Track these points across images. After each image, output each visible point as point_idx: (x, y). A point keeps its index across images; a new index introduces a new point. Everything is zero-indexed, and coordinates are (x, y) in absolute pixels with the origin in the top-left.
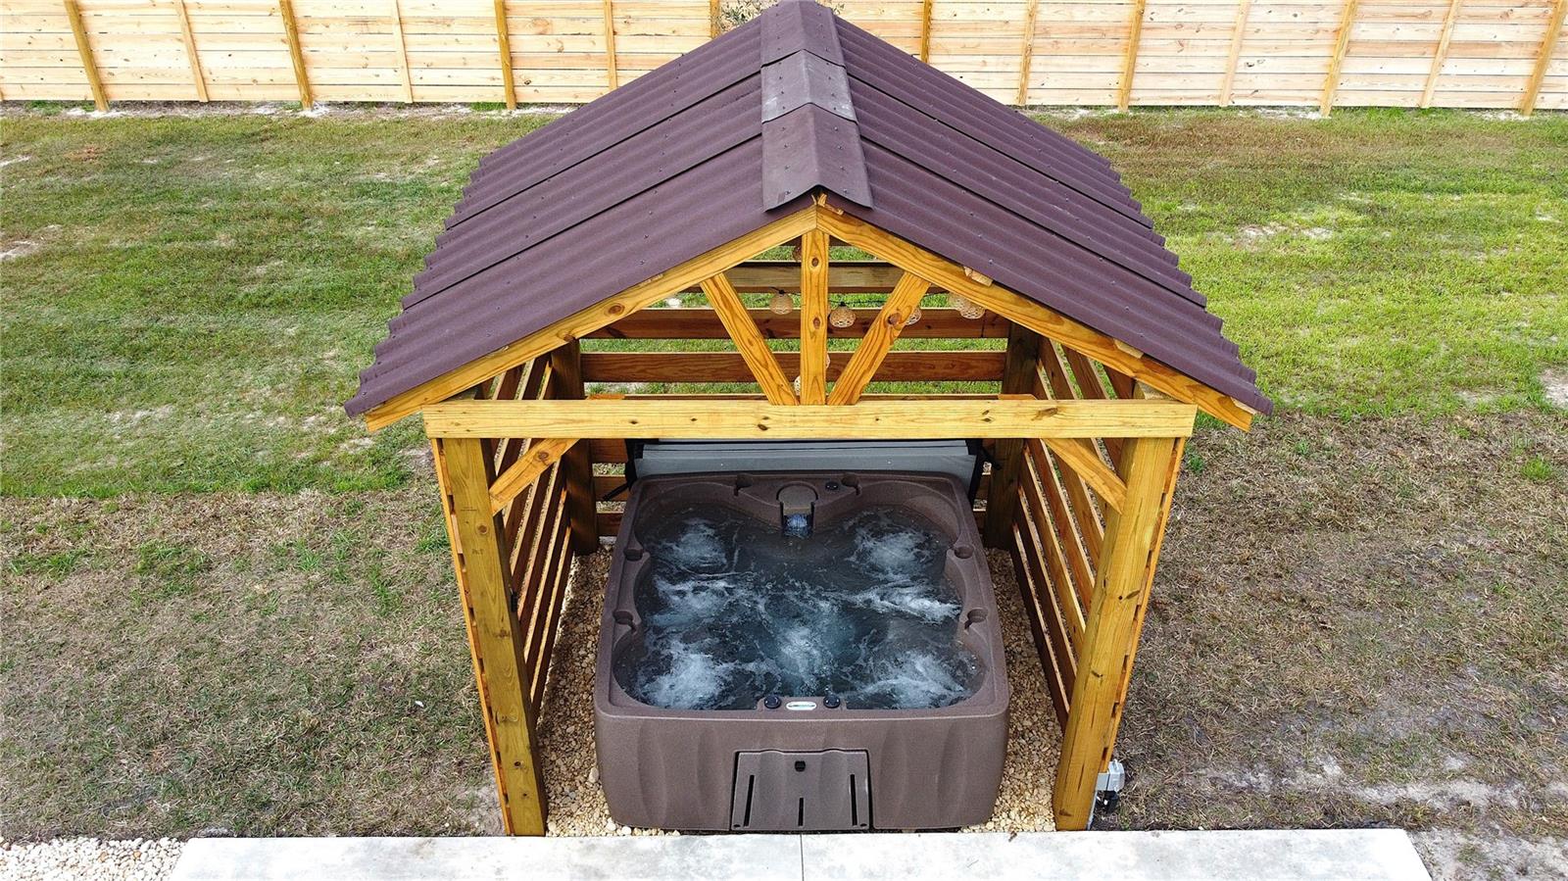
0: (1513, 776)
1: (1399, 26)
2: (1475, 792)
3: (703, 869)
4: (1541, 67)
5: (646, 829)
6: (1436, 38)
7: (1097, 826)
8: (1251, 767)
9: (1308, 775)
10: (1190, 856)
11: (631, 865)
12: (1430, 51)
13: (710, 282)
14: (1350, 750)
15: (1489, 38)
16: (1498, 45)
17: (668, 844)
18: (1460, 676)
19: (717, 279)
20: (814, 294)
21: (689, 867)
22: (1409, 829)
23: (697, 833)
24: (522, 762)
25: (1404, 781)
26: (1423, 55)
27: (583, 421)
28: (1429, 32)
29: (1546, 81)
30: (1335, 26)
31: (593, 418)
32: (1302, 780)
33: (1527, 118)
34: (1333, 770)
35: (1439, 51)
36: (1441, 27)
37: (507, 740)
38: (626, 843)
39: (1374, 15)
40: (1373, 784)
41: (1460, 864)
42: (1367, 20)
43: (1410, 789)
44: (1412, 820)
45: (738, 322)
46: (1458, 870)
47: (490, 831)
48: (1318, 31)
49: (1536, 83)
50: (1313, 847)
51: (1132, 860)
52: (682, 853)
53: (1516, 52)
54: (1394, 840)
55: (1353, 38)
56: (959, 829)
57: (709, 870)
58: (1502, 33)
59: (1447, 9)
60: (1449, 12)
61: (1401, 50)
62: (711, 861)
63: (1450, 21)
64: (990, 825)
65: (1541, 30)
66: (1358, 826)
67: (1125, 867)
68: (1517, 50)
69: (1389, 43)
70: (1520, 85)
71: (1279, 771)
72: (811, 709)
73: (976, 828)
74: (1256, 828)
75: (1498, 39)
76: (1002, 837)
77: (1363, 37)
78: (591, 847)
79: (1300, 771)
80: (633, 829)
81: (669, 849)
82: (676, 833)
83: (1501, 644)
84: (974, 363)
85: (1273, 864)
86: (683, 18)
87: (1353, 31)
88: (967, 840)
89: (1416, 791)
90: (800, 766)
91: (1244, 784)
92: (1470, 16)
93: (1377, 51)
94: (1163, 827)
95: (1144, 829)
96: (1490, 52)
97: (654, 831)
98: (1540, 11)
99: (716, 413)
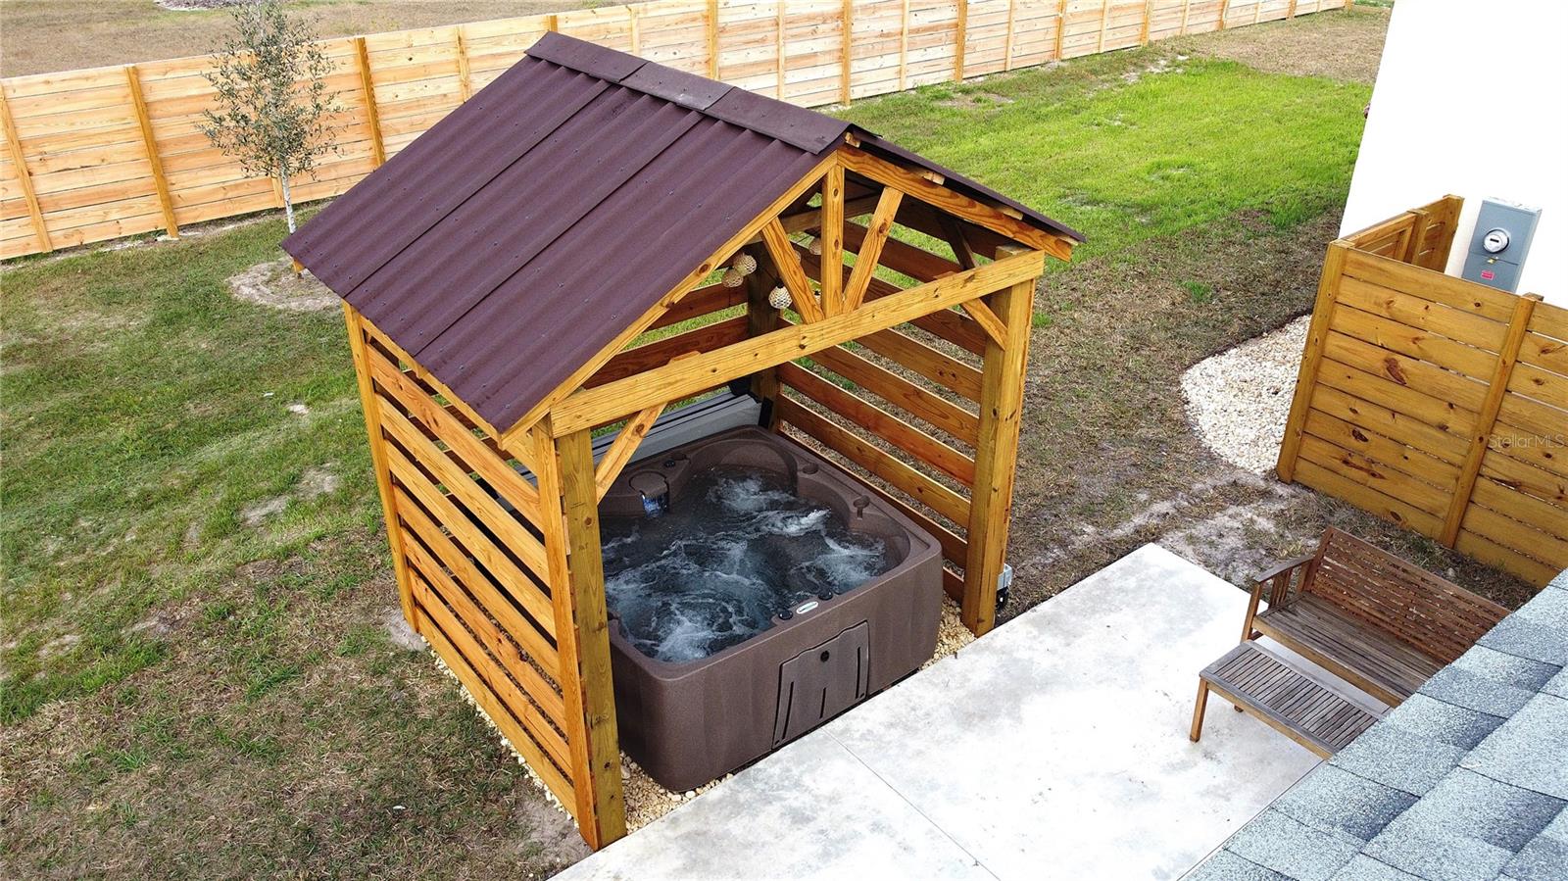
0: (1175, 490)
1: (748, 51)
2: (1164, 507)
3: (775, 786)
4: (846, 67)
5: (704, 786)
6: (774, 56)
7: (999, 623)
8: (1046, 549)
9: (1080, 538)
10: (1062, 612)
11: (720, 813)
12: (773, 67)
13: (769, 227)
14: (1088, 513)
15: (808, 51)
16: (815, 54)
17: (732, 785)
18: (1103, 449)
19: (774, 223)
20: (835, 220)
21: (763, 791)
22: (1154, 541)
23: (744, 767)
24: (611, 761)
25: (1128, 519)
26: (769, 72)
27: (677, 382)
28: (767, 53)
29: (853, 77)
30: (706, 58)
31: (686, 376)
32: (1079, 543)
33: (849, 107)
34: (1090, 529)
35: (780, 67)
36: (776, 47)
37: (599, 744)
38: (699, 803)
39: (731, 45)
40: (1115, 527)
41: (1192, 546)
42: (726, 50)
43: (1136, 521)
44: (1152, 536)
45: (787, 256)
46: (1194, 550)
47: (574, 859)
48: (694, 64)
49: (845, 78)
50: (1118, 574)
51: (1035, 632)
52: (749, 785)
53: (828, 58)
54: (1149, 552)
55: (720, 65)
56: (918, 669)
57: (780, 784)
58: (818, 45)
59: (776, 33)
60: (778, 36)
61: (754, 69)
62: (776, 778)
63: (781, 42)
64: (936, 656)
65: (840, 39)
66: (1129, 552)
67: (1035, 637)
68: (827, 57)
69: (745, 65)
70: (836, 84)
71: (1063, 544)
72: (816, 606)
73: (929, 662)
74: (1081, 580)
75: (815, 50)
76: (949, 660)
77: (727, 63)
78: (675, 821)
79: (1073, 537)
80: (694, 790)
81: (737, 787)
82: (729, 776)
83: (1106, 424)
84: (727, 331)
85: (1107, 593)
86: (109, 143)
87: (720, 60)
88: (928, 671)
89: (1138, 520)
90: (825, 656)
91: (1051, 560)
92: (792, 36)
93: (739, 73)
94: (1033, 604)
95: (1025, 611)
96: (812, 62)
97: (712, 784)
98: (835, 24)
99: (772, 343)
